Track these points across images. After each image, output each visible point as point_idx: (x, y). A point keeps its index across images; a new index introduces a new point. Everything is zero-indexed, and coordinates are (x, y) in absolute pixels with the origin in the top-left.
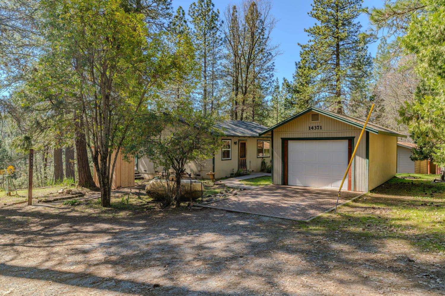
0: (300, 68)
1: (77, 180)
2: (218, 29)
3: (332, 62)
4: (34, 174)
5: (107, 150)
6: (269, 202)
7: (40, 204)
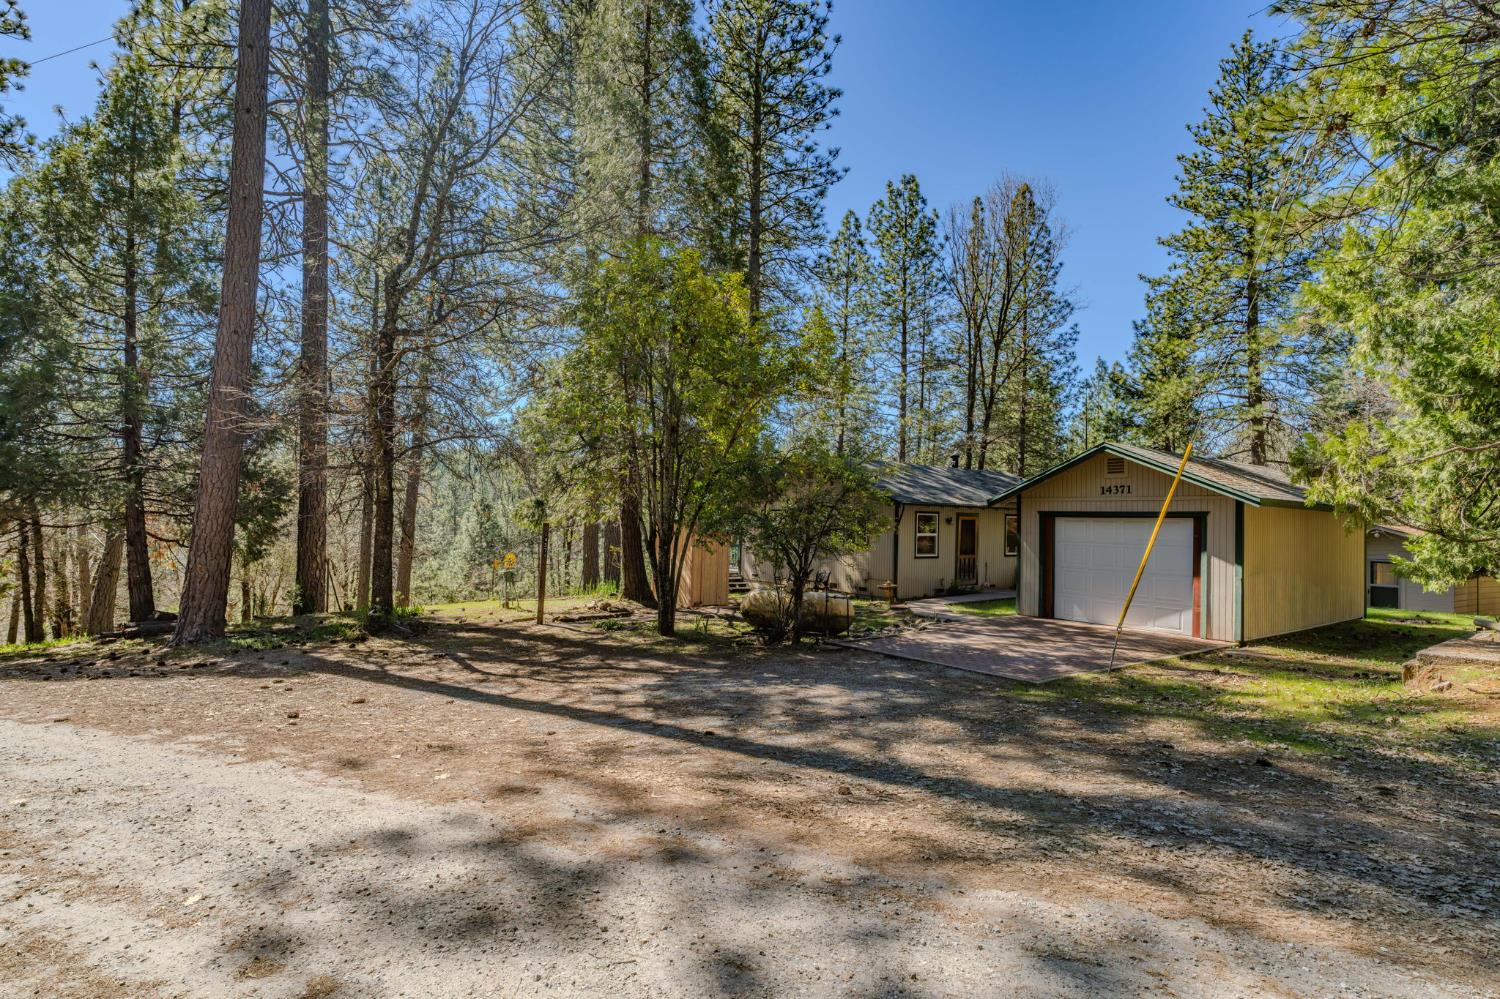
0: (1145, 334)
1: (622, 587)
2: (935, 255)
3: (1237, 317)
4: (548, 575)
5: (671, 528)
6: (984, 647)
7: (556, 623)
